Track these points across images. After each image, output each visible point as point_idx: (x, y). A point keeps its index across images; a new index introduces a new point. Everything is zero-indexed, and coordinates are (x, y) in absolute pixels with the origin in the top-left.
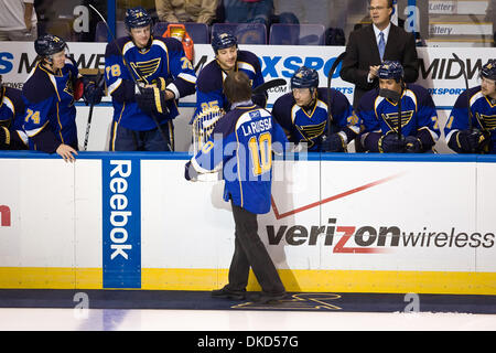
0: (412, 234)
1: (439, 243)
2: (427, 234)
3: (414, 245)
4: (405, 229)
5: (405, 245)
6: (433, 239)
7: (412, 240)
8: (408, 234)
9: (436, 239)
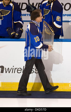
0: (8, 68)
1: (19, 72)
2: (14, 69)
3: (9, 72)
4: (6, 67)
5: (6, 72)
6: (16, 70)
7: (9, 70)
8: (7, 68)
9: (18, 70)
